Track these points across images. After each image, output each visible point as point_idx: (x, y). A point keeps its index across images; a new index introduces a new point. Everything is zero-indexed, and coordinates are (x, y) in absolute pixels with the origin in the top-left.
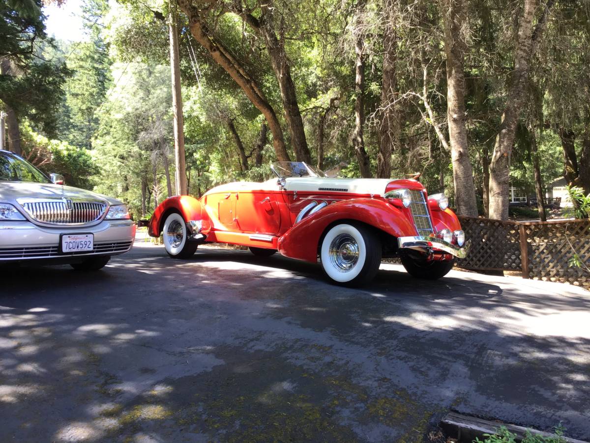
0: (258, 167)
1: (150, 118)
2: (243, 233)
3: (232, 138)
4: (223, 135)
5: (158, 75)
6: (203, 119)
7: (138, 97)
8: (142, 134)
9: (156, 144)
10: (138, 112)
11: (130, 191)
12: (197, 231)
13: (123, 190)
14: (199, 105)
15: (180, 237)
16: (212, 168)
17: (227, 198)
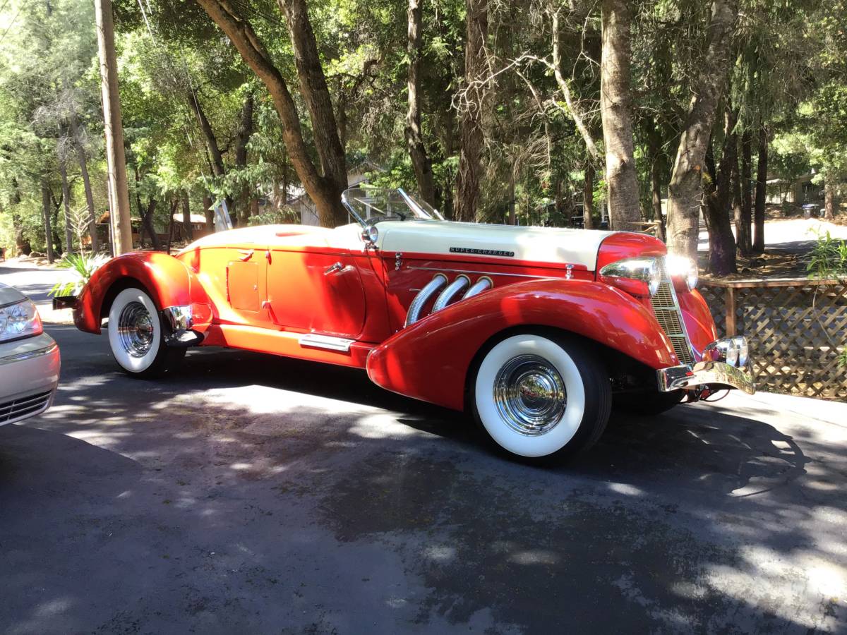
0: (240, 168)
1: (53, 85)
2: (282, 330)
3: (194, 120)
4: (181, 116)
5: (63, 13)
6: (146, 88)
7: (31, 49)
8: (41, 110)
9: (64, 126)
10: (32, 73)
11: (23, 203)
12: (184, 324)
13: (11, 202)
14: (138, 64)
15: (146, 333)
16: (161, 170)
17: (246, 260)
